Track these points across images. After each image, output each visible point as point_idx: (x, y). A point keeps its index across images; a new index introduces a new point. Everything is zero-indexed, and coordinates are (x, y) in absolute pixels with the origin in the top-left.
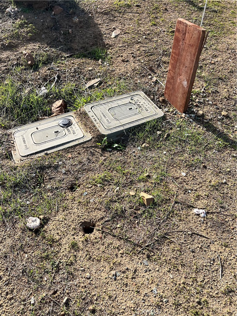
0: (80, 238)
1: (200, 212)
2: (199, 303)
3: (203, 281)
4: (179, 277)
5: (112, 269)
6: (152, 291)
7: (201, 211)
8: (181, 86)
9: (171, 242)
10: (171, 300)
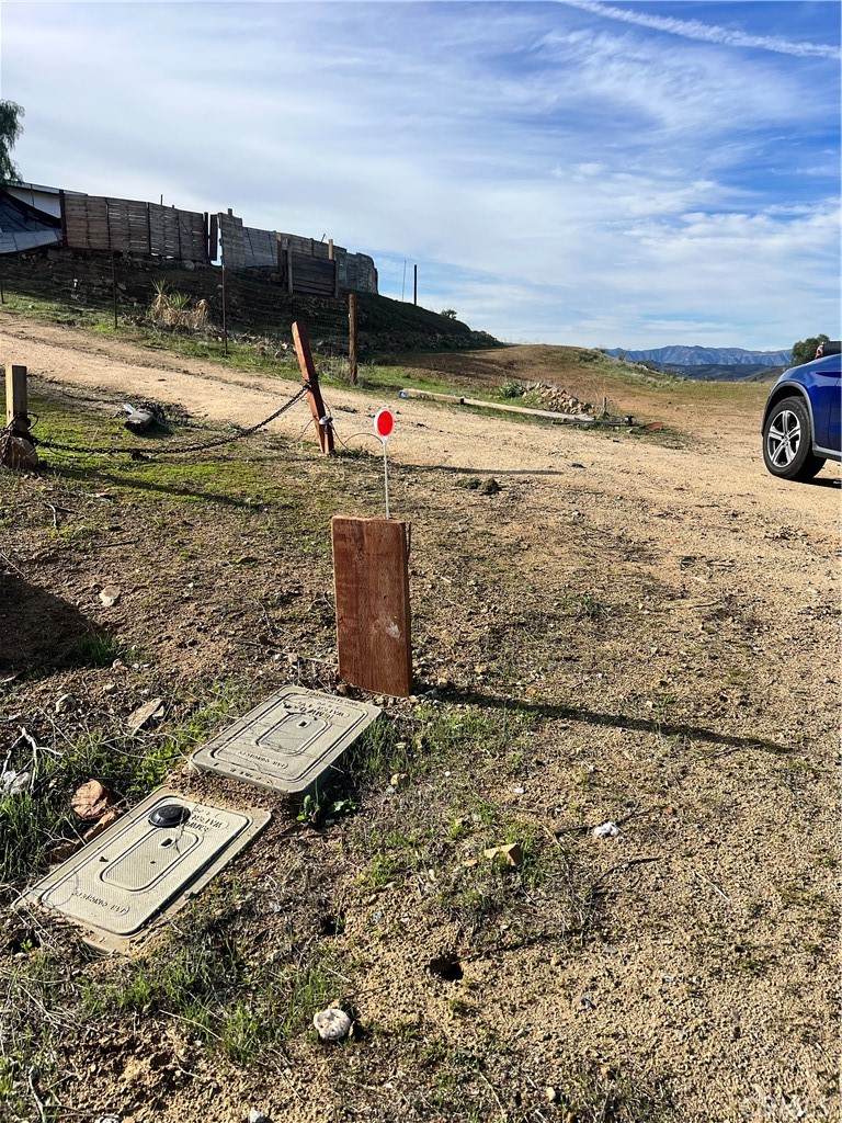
0: (455, 991)
1: (608, 829)
2: (738, 949)
3: (712, 917)
4: (677, 935)
5: (569, 998)
6: (664, 980)
7: (607, 826)
8: (384, 639)
9: (614, 896)
10: (701, 972)
